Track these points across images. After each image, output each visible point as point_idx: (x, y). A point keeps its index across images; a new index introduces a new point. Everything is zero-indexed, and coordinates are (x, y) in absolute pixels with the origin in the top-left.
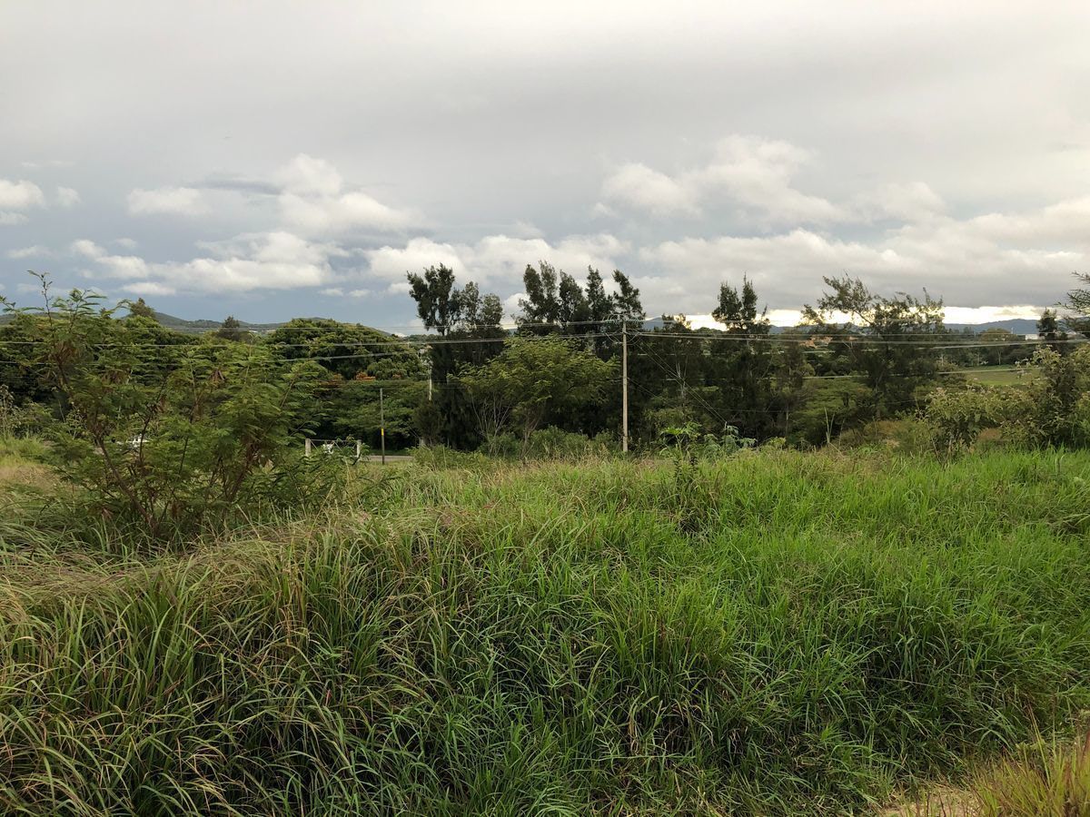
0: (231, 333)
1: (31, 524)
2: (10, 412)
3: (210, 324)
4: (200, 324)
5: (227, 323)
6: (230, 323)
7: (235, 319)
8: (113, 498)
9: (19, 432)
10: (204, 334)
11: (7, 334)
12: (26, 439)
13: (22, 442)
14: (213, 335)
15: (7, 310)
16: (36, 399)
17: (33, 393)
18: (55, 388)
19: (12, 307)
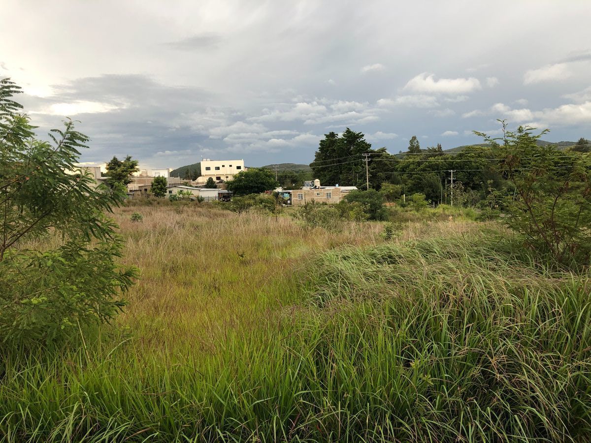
0: (582, 148)
1: (493, 249)
2: (462, 195)
3: (568, 143)
4: (562, 144)
5: (579, 142)
6: (582, 142)
7: (585, 139)
8: (534, 240)
9: (465, 205)
10: (564, 150)
11: (461, 156)
12: (469, 208)
13: (467, 210)
14: (571, 149)
15: (486, 140)
16: (473, 188)
17: (471, 185)
18: (482, 183)
19: (488, 139)
